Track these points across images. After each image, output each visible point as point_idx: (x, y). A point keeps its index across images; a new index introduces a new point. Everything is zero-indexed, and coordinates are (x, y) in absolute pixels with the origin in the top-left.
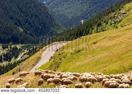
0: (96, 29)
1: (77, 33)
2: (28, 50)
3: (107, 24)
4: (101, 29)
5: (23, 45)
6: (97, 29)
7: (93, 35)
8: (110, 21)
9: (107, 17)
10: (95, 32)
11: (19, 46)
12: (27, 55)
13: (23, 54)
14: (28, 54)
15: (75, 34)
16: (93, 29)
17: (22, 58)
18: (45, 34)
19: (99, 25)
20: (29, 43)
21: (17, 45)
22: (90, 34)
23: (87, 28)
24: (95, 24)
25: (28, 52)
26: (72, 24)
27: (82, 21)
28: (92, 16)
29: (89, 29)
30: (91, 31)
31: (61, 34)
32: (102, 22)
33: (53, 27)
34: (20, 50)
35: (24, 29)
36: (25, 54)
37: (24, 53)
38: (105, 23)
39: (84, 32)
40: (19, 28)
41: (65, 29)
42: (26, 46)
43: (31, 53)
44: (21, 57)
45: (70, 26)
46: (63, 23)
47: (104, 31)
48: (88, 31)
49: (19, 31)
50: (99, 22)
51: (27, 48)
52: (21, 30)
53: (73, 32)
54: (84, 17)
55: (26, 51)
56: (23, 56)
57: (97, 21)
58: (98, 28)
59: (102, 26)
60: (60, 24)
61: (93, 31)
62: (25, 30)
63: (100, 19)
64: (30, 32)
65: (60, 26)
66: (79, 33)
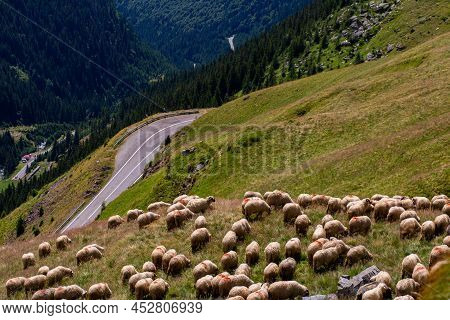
0: (287, 66)
1: (223, 81)
2: (48, 144)
3: (325, 46)
4: (306, 66)
5: (32, 128)
6: (291, 65)
8: (334, 38)
9: (323, 23)
10: (284, 75)
11: (17, 133)
12: (49, 161)
13: (33, 157)
14: (52, 157)
15: (214, 83)
16: (276, 66)
17: (33, 171)
18: (107, 87)
19: (299, 50)
20: (50, 120)
21: (11, 129)
22: (267, 86)
23: (255, 62)
24: (283, 49)
25: (50, 150)
26: (197, 52)
27: (231, 40)
28: (265, 22)
29: (264, 67)
30: (272, 74)
31: (162, 87)
32: (308, 43)
33: (131, 62)
34: (22, 143)
35: (34, 71)
36: (40, 159)
37: (36, 154)
38: (318, 46)
39: (247, 76)
40: (16, 68)
41: (173, 68)
42: (41, 131)
43: (68, 156)
44: (28, 170)
45: (189, 56)
46: (163, 47)
47: (314, 73)
48: (262, 74)
49: (16, 80)
50: (296, 40)
51: (47, 136)
52: (24, 76)
53: (208, 79)
54: (235, 26)
55: (43, 149)
56: (34, 165)
57: (290, 39)
58: (295, 60)
59: (306, 55)
60: (156, 52)
61: (279, 73)
62: (35, 76)
63: (299, 31)
64: (54, 82)
65: (155, 60)
66: (228, 80)
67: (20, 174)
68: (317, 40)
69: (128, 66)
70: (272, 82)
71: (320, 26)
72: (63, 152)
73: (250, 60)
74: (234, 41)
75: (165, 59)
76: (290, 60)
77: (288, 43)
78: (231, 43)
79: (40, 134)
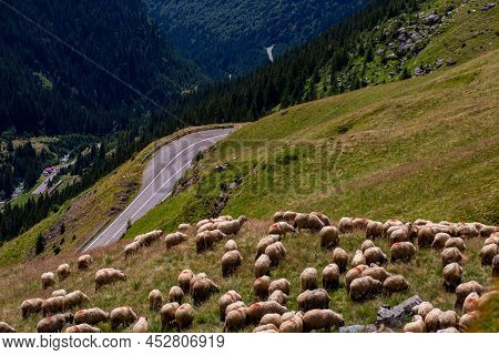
0: (328, 80)
1: (260, 94)
2: (72, 157)
3: (370, 59)
4: (350, 80)
5: (56, 139)
6: (333, 79)
8: (380, 51)
9: (368, 34)
10: (325, 89)
11: (38, 144)
12: (72, 175)
13: (55, 170)
14: (75, 171)
15: (250, 96)
16: (317, 80)
17: (55, 186)
18: (136, 97)
19: (342, 63)
20: (75, 132)
21: (33, 140)
22: (307, 100)
23: (295, 74)
24: (325, 61)
25: (73, 163)
26: (233, 62)
27: (269, 50)
28: (307, 32)
29: (304, 80)
30: (312, 88)
31: (196, 98)
32: (351, 55)
33: (163, 71)
34: (44, 155)
35: (59, 78)
36: (63, 172)
37: (58, 167)
38: (363, 59)
39: (286, 90)
40: (40, 74)
41: (207, 78)
42: (65, 142)
43: (92, 170)
44: (50, 184)
45: (225, 67)
46: (198, 56)
47: (357, 87)
48: (302, 89)
49: (40, 88)
50: (339, 51)
51: (71, 148)
52: (48, 84)
53: (244, 91)
54: (274, 34)
55: (65, 162)
56: (56, 179)
57: (332, 50)
58: (338, 74)
59: (350, 69)
60: (190, 61)
61: (320, 86)
62: (60, 83)
63: (342, 43)
64: (80, 91)
65: (188, 70)
66: (265, 92)
67: (40, 189)
68: (362, 52)
69: (159, 76)
70: (312, 96)
71: (365, 38)
72: (87, 165)
73: (290, 72)
74: (273, 52)
75: (198, 68)
76: (333, 73)
77: (330, 54)
78: (270, 54)
79: (64, 146)
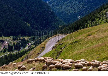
2: (34, 41)
3: (100, 19)
4: (95, 24)
5: (30, 37)
6: (91, 24)
7: (88, 28)
8: (102, 17)
9: (99, 13)
10: (89, 26)
11: (26, 38)
12: (34, 45)
13: (30, 44)
14: (34, 44)
15: (73, 28)
16: (88, 24)
17: (30, 48)
18: (48, 28)
19: (93, 20)
21: (25, 37)
22: (85, 28)
23: (83, 22)
24: (90, 20)
25: (34, 42)
26: (71, 20)
27: (79, 17)
28: (87, 13)
29: (85, 24)
30: (87, 26)
31: (62, 28)
32: (96, 18)
33: (55, 22)
34: (27, 41)
35: (31, 24)
36: (32, 44)
37: (31, 43)
38: (98, 19)
39: (81, 26)
40: (27, 23)
41: (65, 24)
45: (69, 21)
46: (63, 19)
48: (84, 26)
49: (27, 26)
50: (93, 17)
52: (29, 25)
54: (80, 14)
55: (32, 42)
56: (30, 46)
57: (91, 17)
58: (92, 22)
59: (95, 21)
60: (61, 20)
62: (31, 25)
63: (94, 15)
64: (36, 26)
65: (60, 22)
66: (76, 27)
67: (27, 48)
68: (98, 17)
69: (54, 23)
71: (99, 14)
72: (37, 43)
73: (82, 22)
75: (63, 21)
76: (91, 22)
77: (91, 18)
79: (32, 39)
